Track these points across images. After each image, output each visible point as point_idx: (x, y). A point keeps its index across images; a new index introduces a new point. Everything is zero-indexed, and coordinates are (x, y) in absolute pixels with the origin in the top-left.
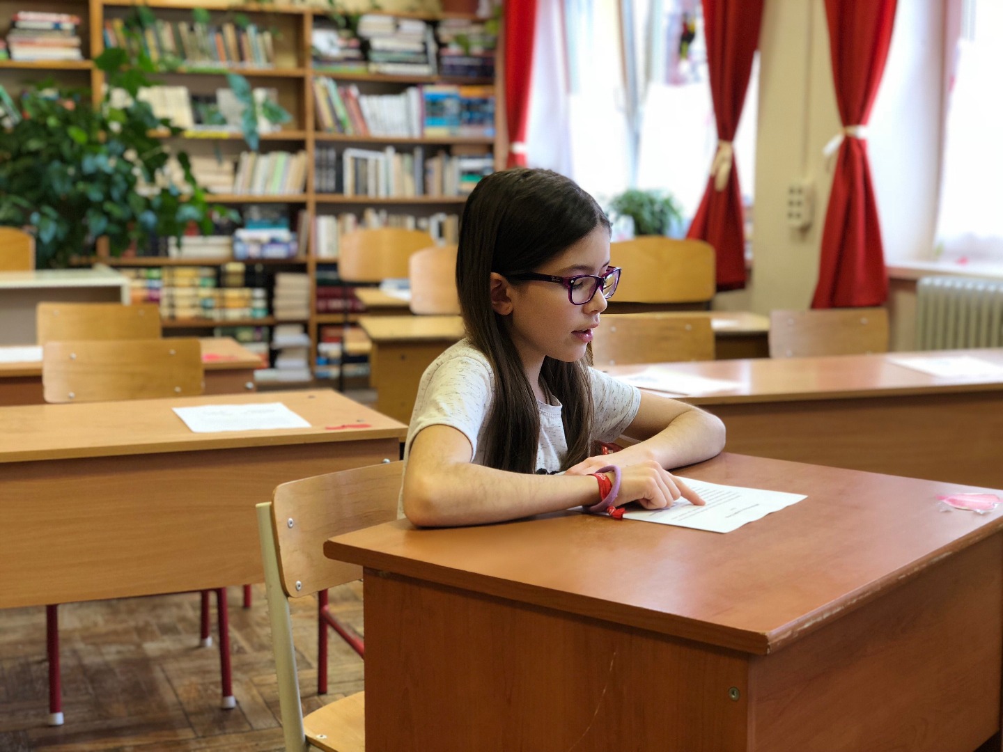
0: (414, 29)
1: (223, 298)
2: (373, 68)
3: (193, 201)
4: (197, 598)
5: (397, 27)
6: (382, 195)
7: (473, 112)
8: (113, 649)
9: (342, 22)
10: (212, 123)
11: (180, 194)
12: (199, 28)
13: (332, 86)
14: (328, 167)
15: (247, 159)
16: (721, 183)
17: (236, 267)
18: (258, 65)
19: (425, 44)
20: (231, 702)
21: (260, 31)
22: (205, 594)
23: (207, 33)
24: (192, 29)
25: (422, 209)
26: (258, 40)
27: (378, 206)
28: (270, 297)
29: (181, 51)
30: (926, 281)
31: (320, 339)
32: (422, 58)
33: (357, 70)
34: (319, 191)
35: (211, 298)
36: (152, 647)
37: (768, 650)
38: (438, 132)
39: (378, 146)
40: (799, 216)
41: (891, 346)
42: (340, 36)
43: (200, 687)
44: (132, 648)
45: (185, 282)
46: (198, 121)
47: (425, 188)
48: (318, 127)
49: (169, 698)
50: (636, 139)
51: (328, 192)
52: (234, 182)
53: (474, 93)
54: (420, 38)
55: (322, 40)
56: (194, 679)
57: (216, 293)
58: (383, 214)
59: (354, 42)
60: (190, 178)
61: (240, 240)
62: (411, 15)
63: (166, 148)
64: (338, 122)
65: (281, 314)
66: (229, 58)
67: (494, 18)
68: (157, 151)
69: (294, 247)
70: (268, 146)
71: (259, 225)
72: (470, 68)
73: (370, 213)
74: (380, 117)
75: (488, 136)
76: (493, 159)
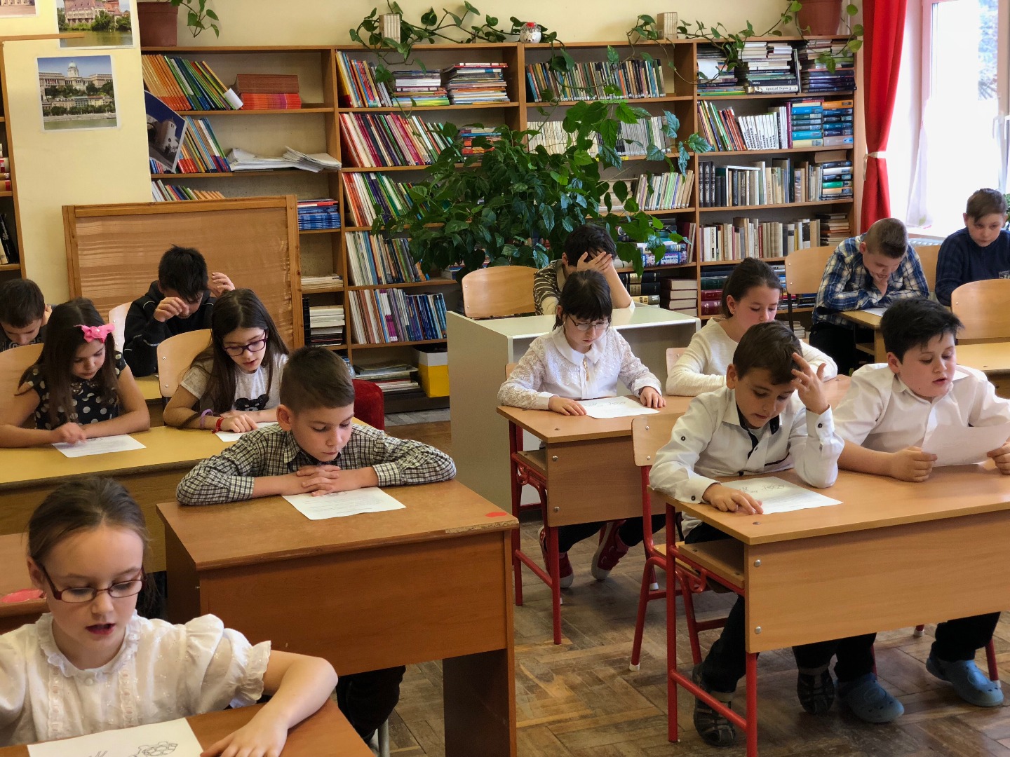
0: (784, 51)
2: (750, 88)
5: (770, 50)
6: (757, 204)
13: (714, 108)
14: (711, 181)
18: (653, 94)
23: (611, 69)
25: (789, 215)
26: (653, 72)
28: (664, 302)
32: (791, 77)
34: (704, 204)
38: (804, 144)
39: (753, 159)
47: (792, 196)
51: (711, 204)
53: (833, 105)
54: (788, 58)
55: (708, 68)
58: (757, 221)
59: (732, 67)
62: (782, 41)
64: (720, 140)
66: (630, 91)
67: (859, 33)
69: (683, 255)
73: (746, 221)
74: (755, 132)
75: (847, 144)
76: (852, 165)
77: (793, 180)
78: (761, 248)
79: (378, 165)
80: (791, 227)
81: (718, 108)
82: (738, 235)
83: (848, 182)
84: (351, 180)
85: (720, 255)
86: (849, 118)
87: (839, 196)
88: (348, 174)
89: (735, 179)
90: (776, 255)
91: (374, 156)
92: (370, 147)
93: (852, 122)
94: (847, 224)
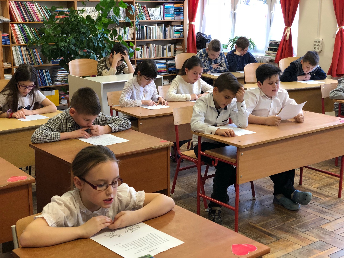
6: (154, 39)
14: (139, 30)
16: (287, 38)
34: (137, 38)
38: (168, 19)
39: (152, 23)
40: (318, 48)
47: (165, 36)
53: (178, 6)
58: (154, 44)
73: (151, 44)
74: (153, 14)
75: (182, 19)
76: (183, 26)
77: (165, 31)
78: (156, 54)
79: (23, 21)
80: (165, 47)
81: (141, 5)
82: (148, 49)
83: (182, 32)
84: (13, 27)
85: (143, 56)
86: (182, 10)
87: (180, 37)
88: (12, 24)
89: (147, 30)
90: (160, 56)
91: (22, 18)
92: (20, 14)
93: (183, 12)
94: (182, 46)
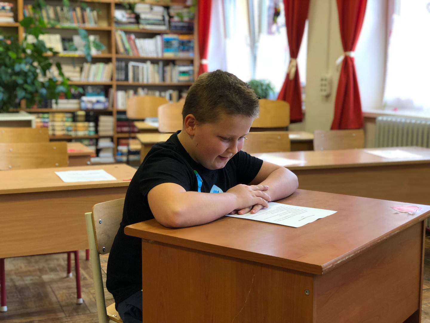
0: (159, 10)
1: (76, 126)
2: (141, 27)
3: (63, 84)
4: (66, 256)
5: (152, 9)
6: (145, 82)
7: (184, 46)
8: (29, 278)
9: (127, 6)
10: (71, 50)
11: (57, 81)
12: (65, 9)
13: (123, 34)
14: (121, 69)
15: (86, 66)
16: (292, 76)
17: (82, 113)
18: (91, 25)
19: (163, 16)
20: (81, 301)
21: (92, 10)
22: (69, 253)
23: (69, 11)
24: (62, 10)
25: (162, 88)
26: (91, 14)
27: (144, 87)
28: (97, 126)
29: (58, 19)
30: (380, 118)
31: (118, 144)
32: (162, 22)
33: (134, 27)
34: (118, 80)
35: (71, 126)
36: (46, 277)
37: (323, 272)
38: (169, 55)
39: (144, 60)
40: (325, 90)
41: (365, 146)
42: (127, 13)
43: (67, 295)
44: (37, 278)
45: (59, 119)
46: (65, 49)
47: (164, 79)
48: (117, 52)
49: (54, 299)
50: (255, 58)
51: (121, 80)
52: (81, 76)
53: (185, 38)
54: (161, 14)
55: (119, 15)
56: (65, 291)
57: (73, 124)
58: (146, 90)
59: (133, 16)
60: (61, 74)
61: (83, 101)
62: (158, 5)
63: (51, 61)
64: (126, 50)
65: (101, 133)
66: (78, 22)
67: (193, 5)
68: (47, 62)
69: (107, 104)
70: (95, 60)
71: (92, 95)
72: (183, 27)
73: (140, 90)
74: (144, 47)
75: (191, 57)
76: (193, 66)
77: (164, 72)
80: (163, 94)
83: (192, 75)
87: (187, 81)
89: (135, 70)
93: (192, 46)
